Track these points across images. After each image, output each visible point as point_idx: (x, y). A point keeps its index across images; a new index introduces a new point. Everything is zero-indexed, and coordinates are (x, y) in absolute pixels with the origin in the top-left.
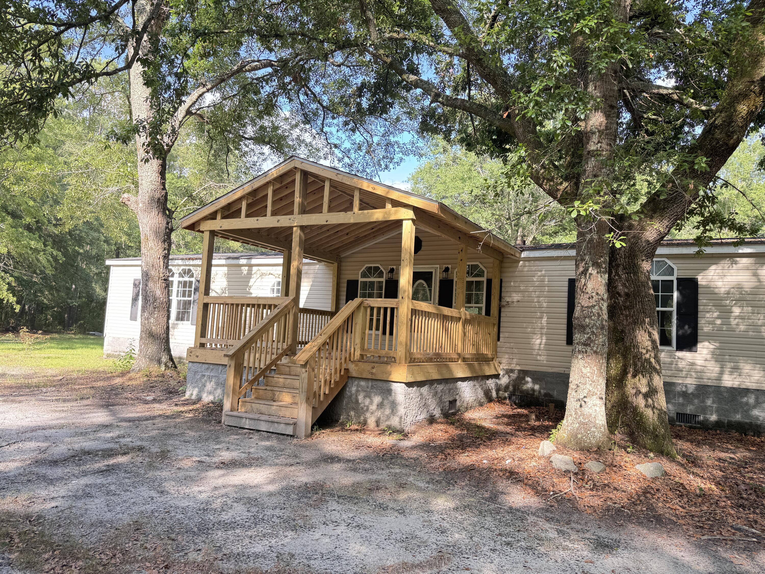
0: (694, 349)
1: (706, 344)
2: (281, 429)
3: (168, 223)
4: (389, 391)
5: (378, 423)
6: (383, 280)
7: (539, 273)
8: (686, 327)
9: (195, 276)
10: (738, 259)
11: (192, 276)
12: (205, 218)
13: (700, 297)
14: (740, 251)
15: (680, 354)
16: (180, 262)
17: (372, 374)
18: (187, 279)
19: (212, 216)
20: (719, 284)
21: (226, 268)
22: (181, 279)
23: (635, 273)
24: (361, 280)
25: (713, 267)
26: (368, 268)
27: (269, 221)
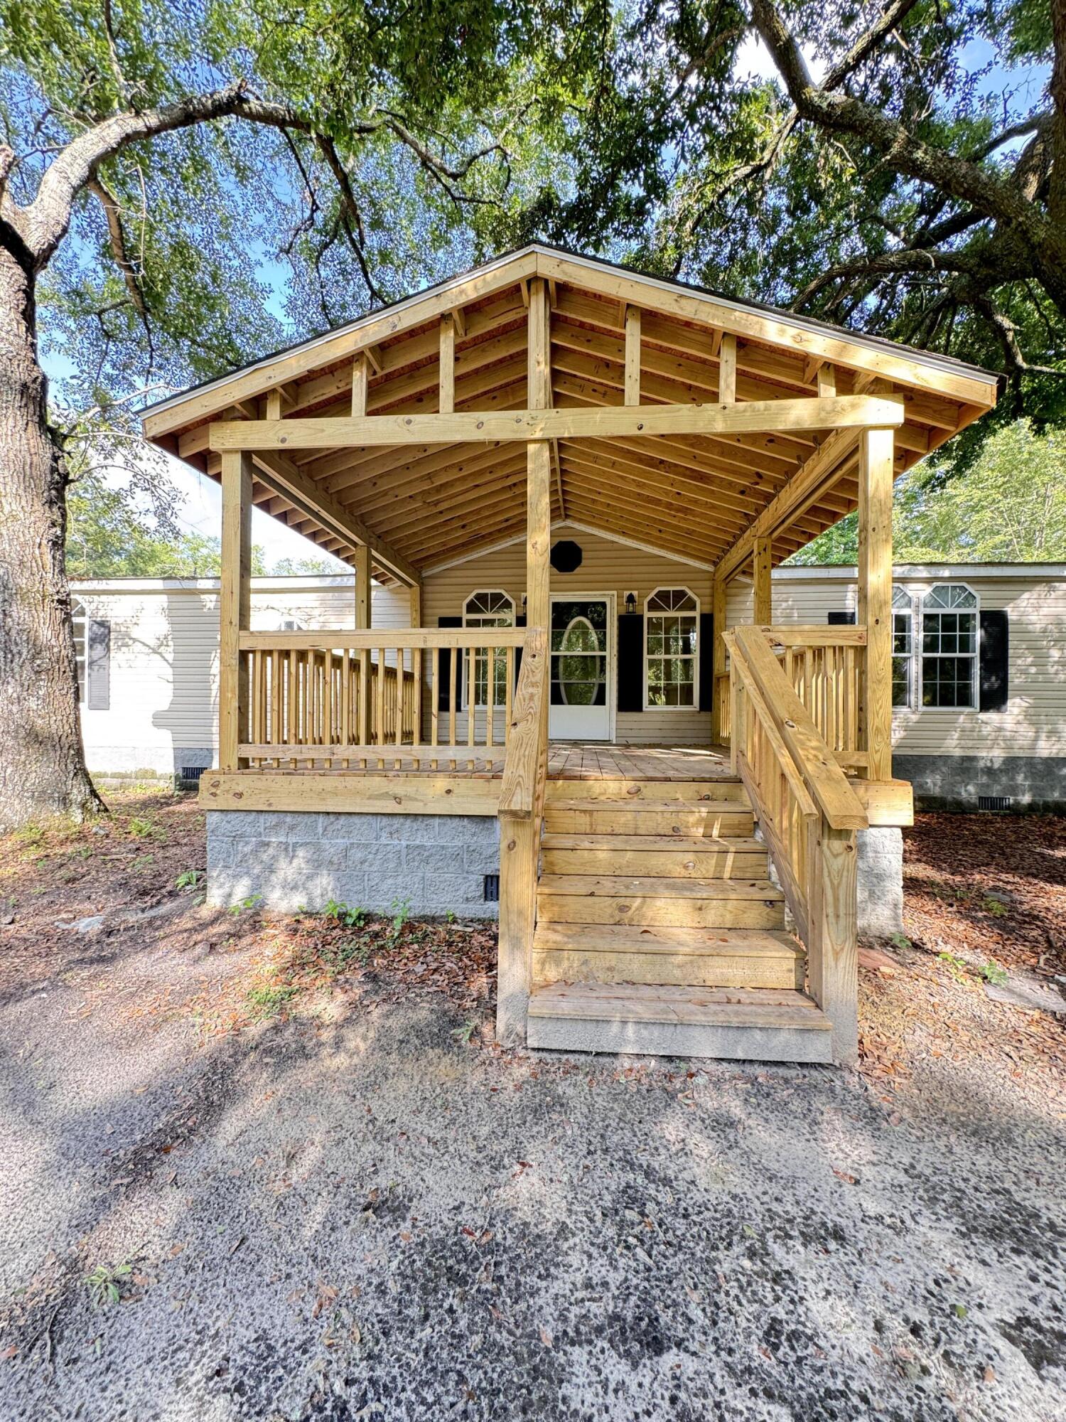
0: (1003, 708)
1: (1017, 700)
2: (781, 1046)
3: (55, 459)
6: (512, 616)
7: (784, 605)
8: (993, 679)
9: (88, 612)
10: (1057, 584)
11: (82, 613)
13: (1011, 637)
15: (983, 716)
20: (1034, 618)
21: (164, 598)
24: (467, 618)
25: (1026, 595)
26: (479, 597)
27: (447, 426)
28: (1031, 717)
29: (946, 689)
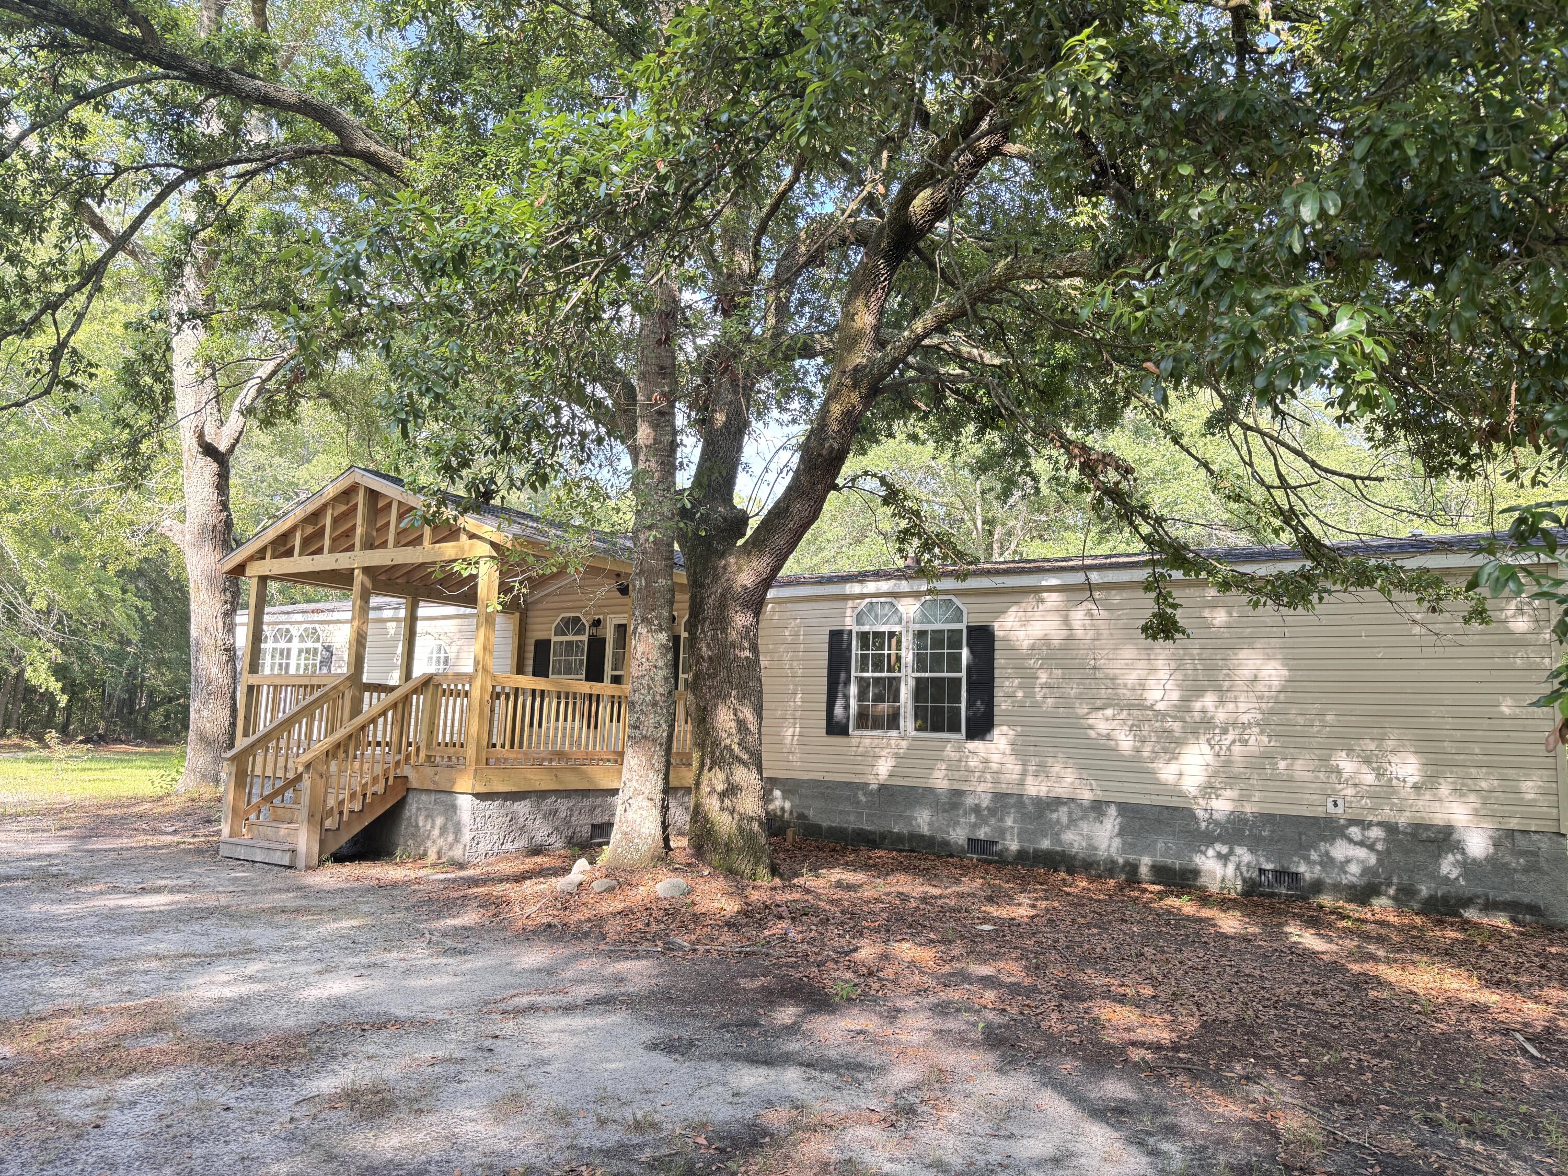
0: (988, 737)
1: (1005, 728)
2: (277, 858)
6: (585, 638)
7: (793, 623)
8: (979, 702)
10: (1045, 595)
11: (318, 640)
12: (251, 558)
13: (997, 655)
14: (1044, 583)
15: (972, 745)
16: (299, 617)
17: (434, 782)
18: (310, 644)
19: (260, 555)
20: (1021, 635)
22: (304, 646)
23: (724, 630)
24: (554, 639)
26: (566, 621)
27: (326, 561)
28: (1020, 750)
29: (938, 712)
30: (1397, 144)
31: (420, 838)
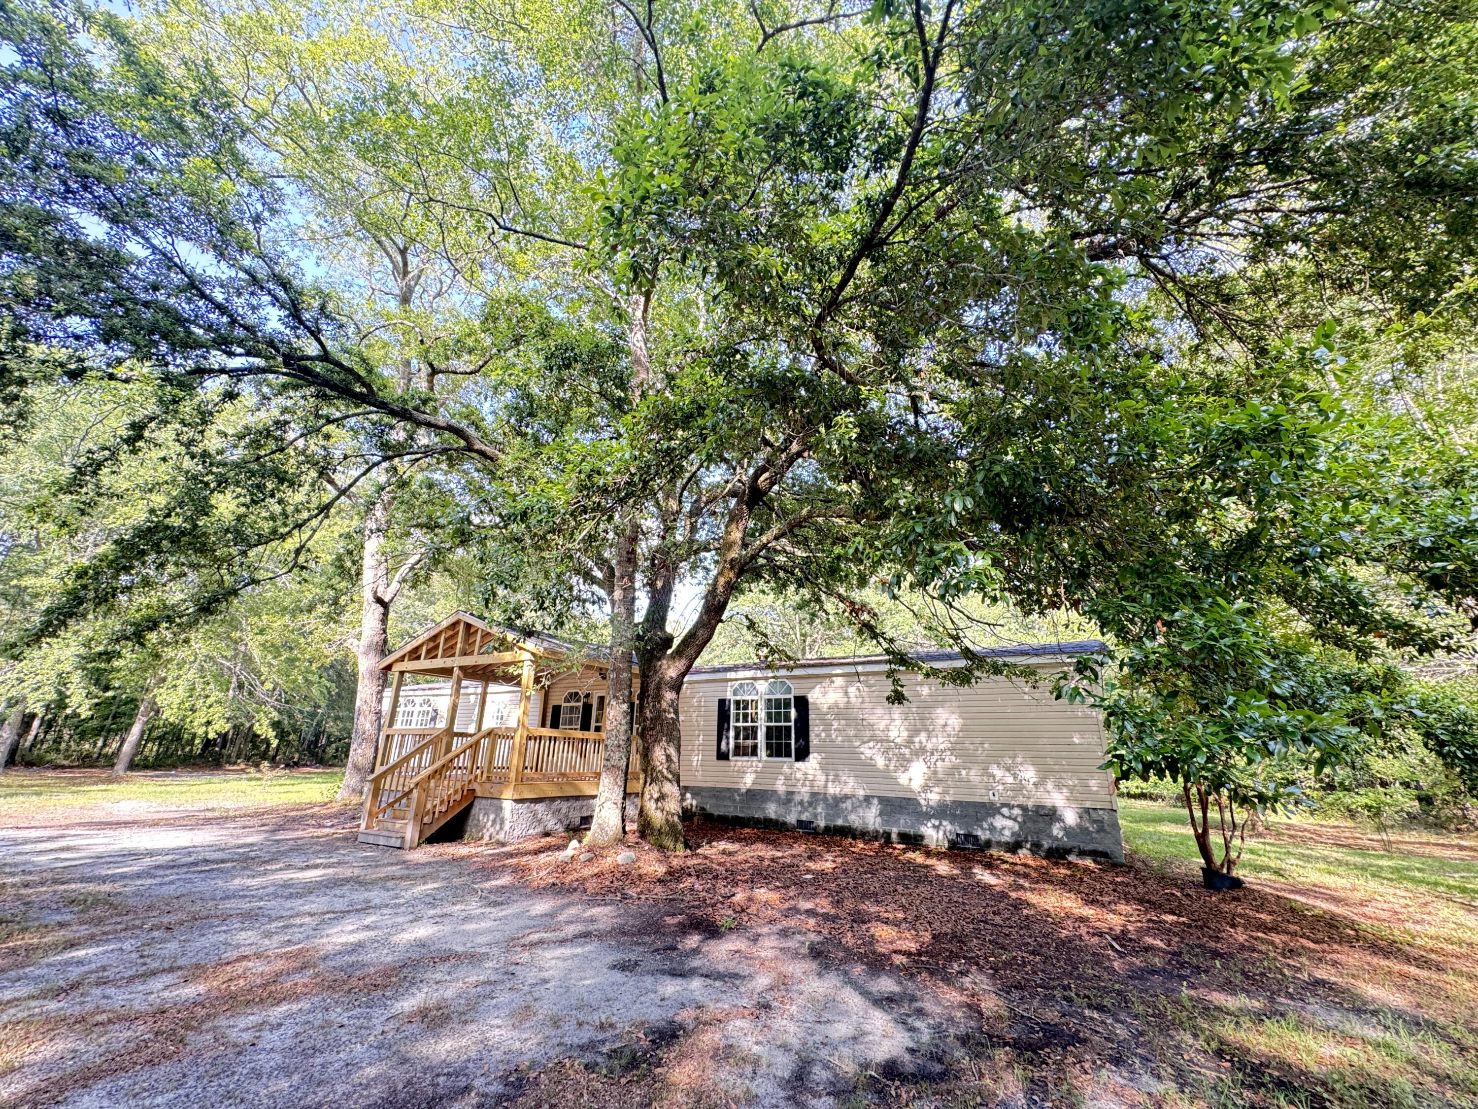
0: (807, 760)
1: (815, 755)
2: (392, 842)
4: (501, 808)
5: (491, 837)
6: (581, 704)
8: (801, 740)
10: (834, 679)
11: (430, 706)
12: (396, 661)
13: (810, 713)
14: (834, 672)
15: (799, 765)
16: (420, 692)
17: (490, 793)
18: (425, 708)
19: (402, 659)
20: (823, 701)
22: (422, 709)
23: (659, 702)
24: (564, 705)
25: (818, 686)
26: (571, 695)
27: (439, 663)
28: (824, 767)
29: (779, 745)
30: (998, 475)
31: (480, 828)
